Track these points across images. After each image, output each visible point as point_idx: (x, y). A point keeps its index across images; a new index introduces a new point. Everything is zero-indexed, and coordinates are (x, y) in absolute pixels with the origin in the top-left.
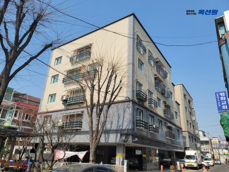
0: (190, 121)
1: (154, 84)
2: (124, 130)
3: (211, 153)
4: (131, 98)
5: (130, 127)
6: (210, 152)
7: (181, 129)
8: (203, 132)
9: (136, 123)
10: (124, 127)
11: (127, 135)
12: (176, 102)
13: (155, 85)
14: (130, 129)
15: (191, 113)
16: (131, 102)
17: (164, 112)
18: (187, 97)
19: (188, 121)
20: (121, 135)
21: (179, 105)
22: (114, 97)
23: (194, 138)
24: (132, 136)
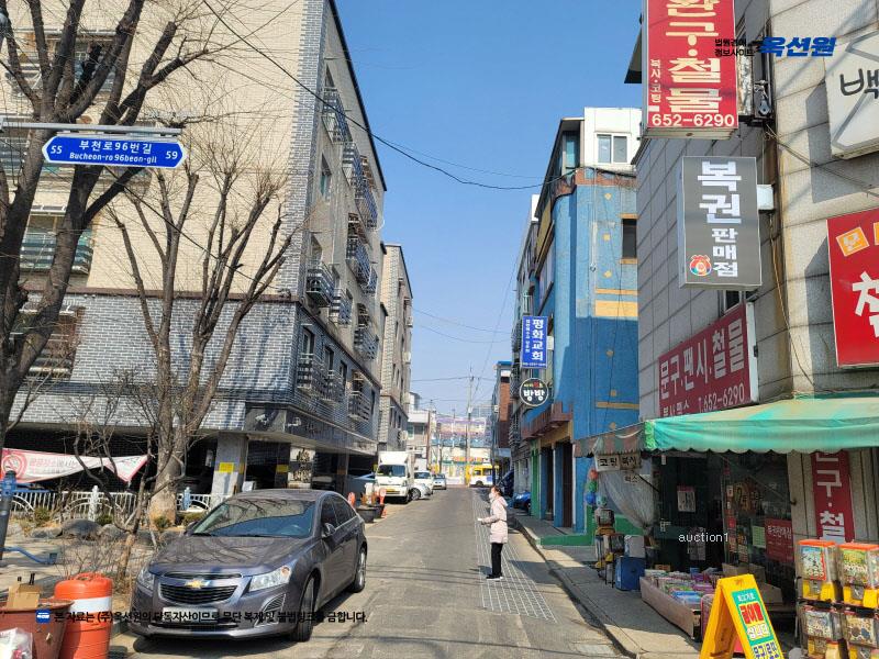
0: (398, 367)
1: (345, 246)
2: (261, 392)
3: (427, 458)
4: (295, 293)
5: (284, 386)
6: (424, 456)
7: (380, 388)
8: (417, 397)
9: (298, 372)
10: (261, 384)
11: (270, 409)
12: (382, 306)
13: (348, 249)
14: (283, 393)
15: (403, 340)
16: (294, 307)
17: (356, 337)
18: (404, 288)
19: (394, 365)
20: (249, 407)
21: (386, 314)
22: (259, 286)
23: (399, 415)
24: (288, 410)
